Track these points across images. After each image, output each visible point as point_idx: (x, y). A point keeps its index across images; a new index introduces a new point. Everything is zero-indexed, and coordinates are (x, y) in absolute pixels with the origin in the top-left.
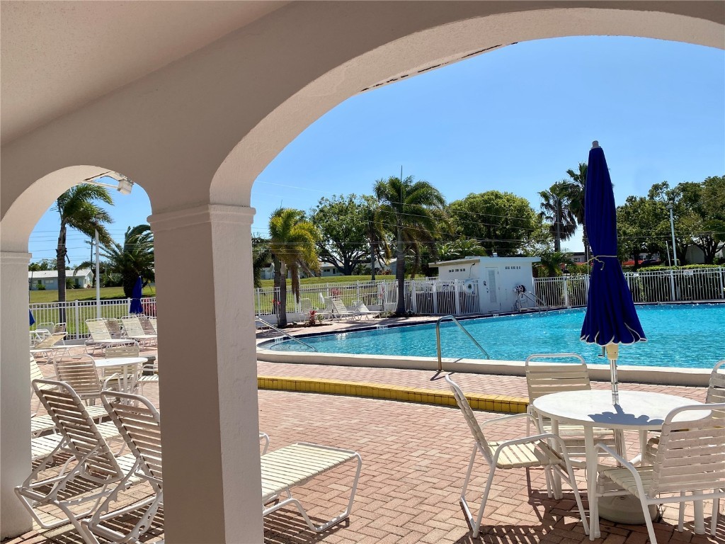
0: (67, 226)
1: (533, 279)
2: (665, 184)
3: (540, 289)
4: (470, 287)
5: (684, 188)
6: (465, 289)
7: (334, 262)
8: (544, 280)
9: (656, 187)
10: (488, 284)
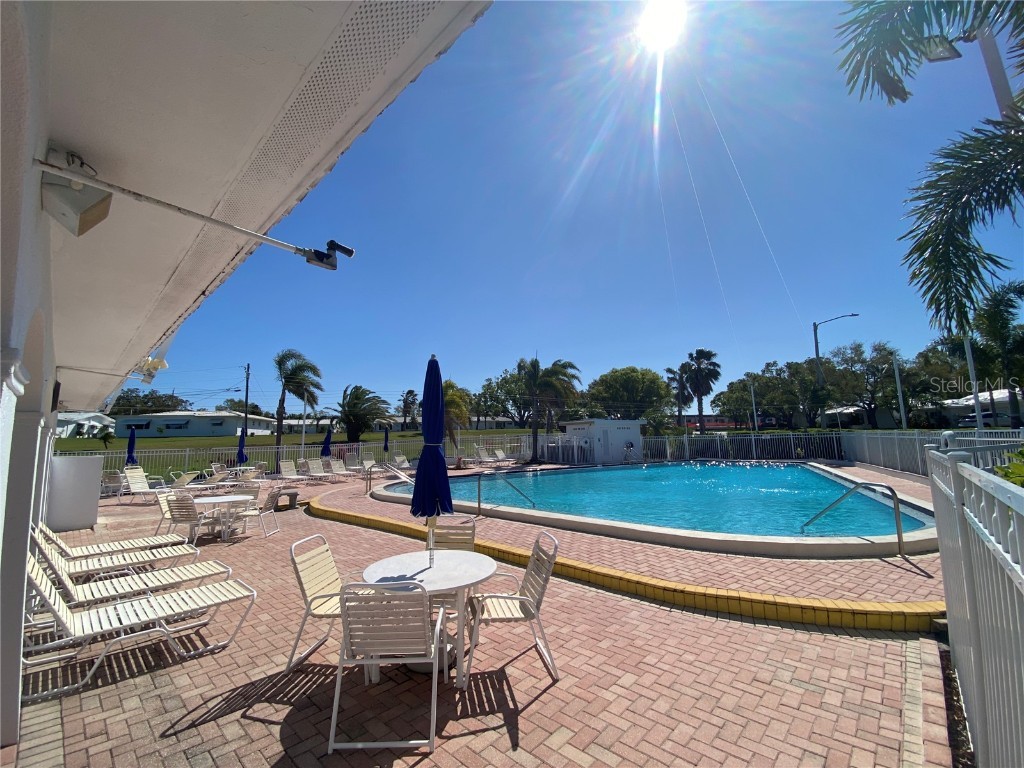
0: (286, 391)
1: (641, 437)
2: (775, 363)
3: (647, 446)
4: (586, 442)
5: (789, 366)
6: (582, 444)
7: (512, 418)
8: (653, 439)
9: (768, 365)
10: (602, 440)
